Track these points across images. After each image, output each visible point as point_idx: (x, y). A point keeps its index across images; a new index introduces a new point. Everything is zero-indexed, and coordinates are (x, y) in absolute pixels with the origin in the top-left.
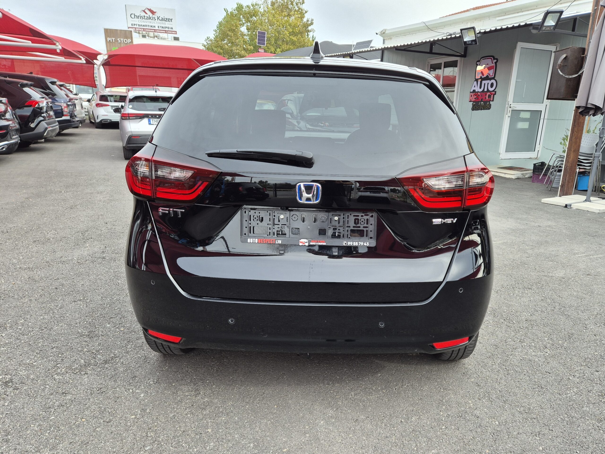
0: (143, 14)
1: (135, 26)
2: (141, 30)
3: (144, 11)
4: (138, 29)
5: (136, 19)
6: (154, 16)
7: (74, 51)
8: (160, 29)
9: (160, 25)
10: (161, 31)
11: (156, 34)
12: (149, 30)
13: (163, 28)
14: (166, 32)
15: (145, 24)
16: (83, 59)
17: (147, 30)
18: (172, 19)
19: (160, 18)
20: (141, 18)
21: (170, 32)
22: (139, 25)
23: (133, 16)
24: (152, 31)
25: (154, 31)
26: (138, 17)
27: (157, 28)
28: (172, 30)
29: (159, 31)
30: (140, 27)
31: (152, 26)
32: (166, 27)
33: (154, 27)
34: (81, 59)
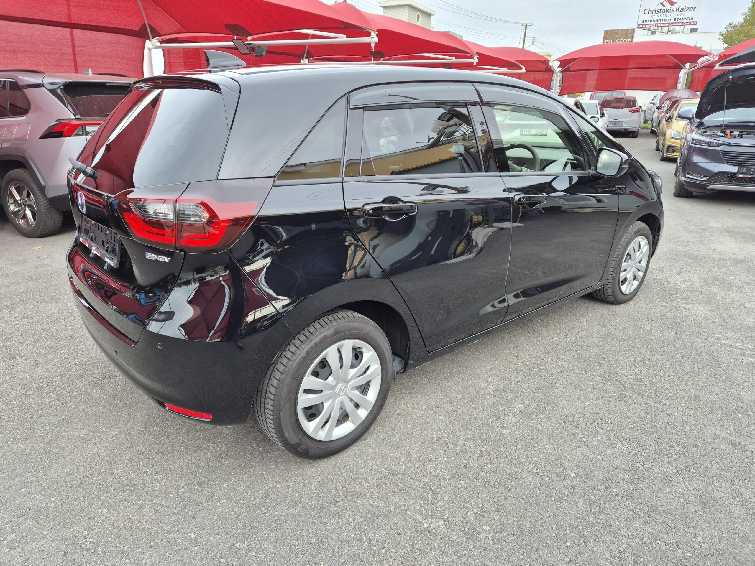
0: (661, 7)
1: (646, 23)
2: (652, 26)
3: (662, 4)
4: (648, 26)
5: (650, 15)
6: (672, 7)
7: (516, 61)
8: (676, 21)
9: (677, 17)
10: (677, 24)
11: (671, 28)
12: (662, 25)
13: (680, 19)
14: (683, 24)
15: (658, 18)
16: (524, 68)
17: (660, 25)
18: (694, 8)
19: (680, 9)
20: (657, 12)
21: (688, 24)
22: (651, 21)
23: (647, 12)
24: (665, 25)
25: (668, 25)
26: (652, 12)
27: (672, 21)
28: (692, 21)
29: (674, 24)
30: (652, 23)
31: (666, 20)
32: (685, 18)
33: (670, 20)
34: (521, 69)
